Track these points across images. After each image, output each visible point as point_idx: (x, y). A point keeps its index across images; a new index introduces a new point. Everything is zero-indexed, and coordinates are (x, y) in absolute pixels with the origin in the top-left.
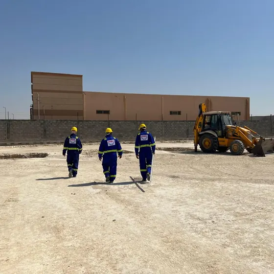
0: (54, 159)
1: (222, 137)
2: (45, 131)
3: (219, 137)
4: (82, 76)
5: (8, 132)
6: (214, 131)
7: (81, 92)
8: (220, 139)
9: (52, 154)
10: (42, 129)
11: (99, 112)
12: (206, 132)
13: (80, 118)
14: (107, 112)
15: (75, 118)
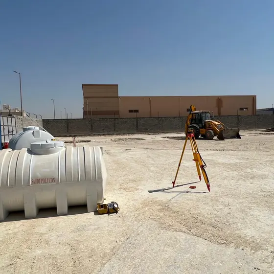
0: (94, 143)
1: (202, 128)
2: (92, 126)
3: (200, 128)
4: (117, 85)
5: (67, 127)
6: (197, 124)
7: (118, 97)
8: (200, 130)
9: (93, 141)
10: (90, 125)
11: (130, 111)
12: (193, 125)
13: (116, 116)
14: (137, 111)
15: (113, 116)
